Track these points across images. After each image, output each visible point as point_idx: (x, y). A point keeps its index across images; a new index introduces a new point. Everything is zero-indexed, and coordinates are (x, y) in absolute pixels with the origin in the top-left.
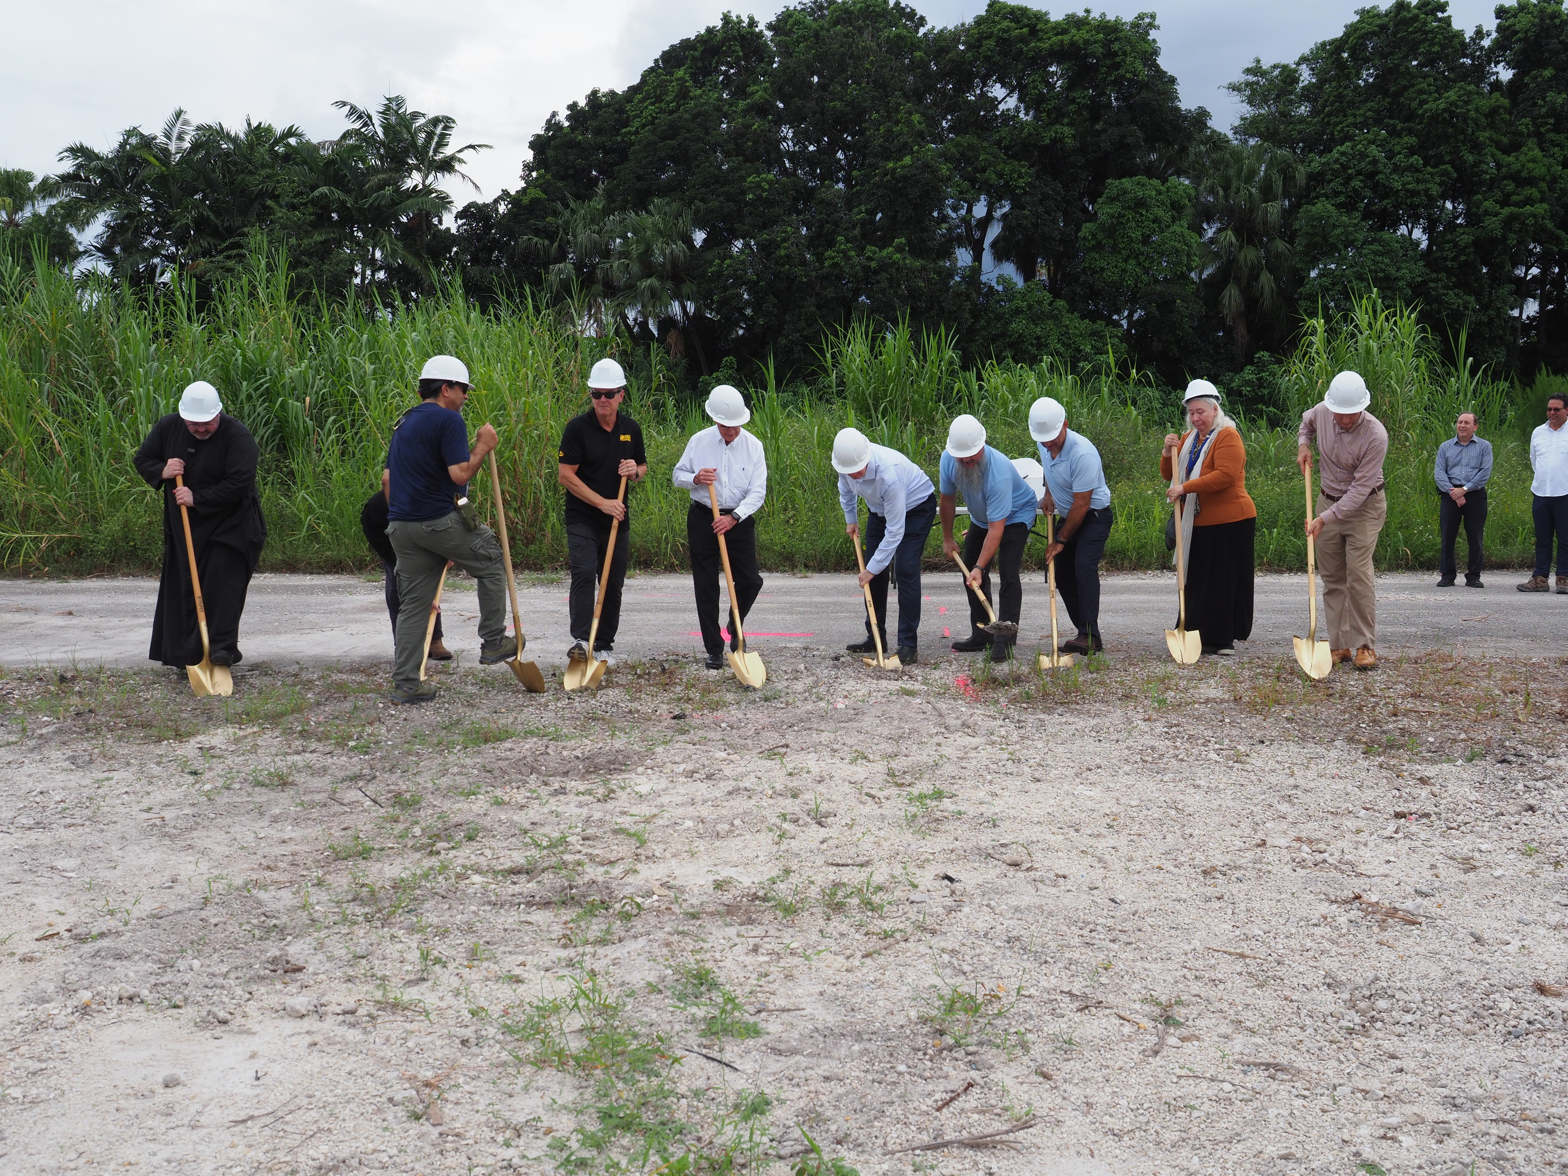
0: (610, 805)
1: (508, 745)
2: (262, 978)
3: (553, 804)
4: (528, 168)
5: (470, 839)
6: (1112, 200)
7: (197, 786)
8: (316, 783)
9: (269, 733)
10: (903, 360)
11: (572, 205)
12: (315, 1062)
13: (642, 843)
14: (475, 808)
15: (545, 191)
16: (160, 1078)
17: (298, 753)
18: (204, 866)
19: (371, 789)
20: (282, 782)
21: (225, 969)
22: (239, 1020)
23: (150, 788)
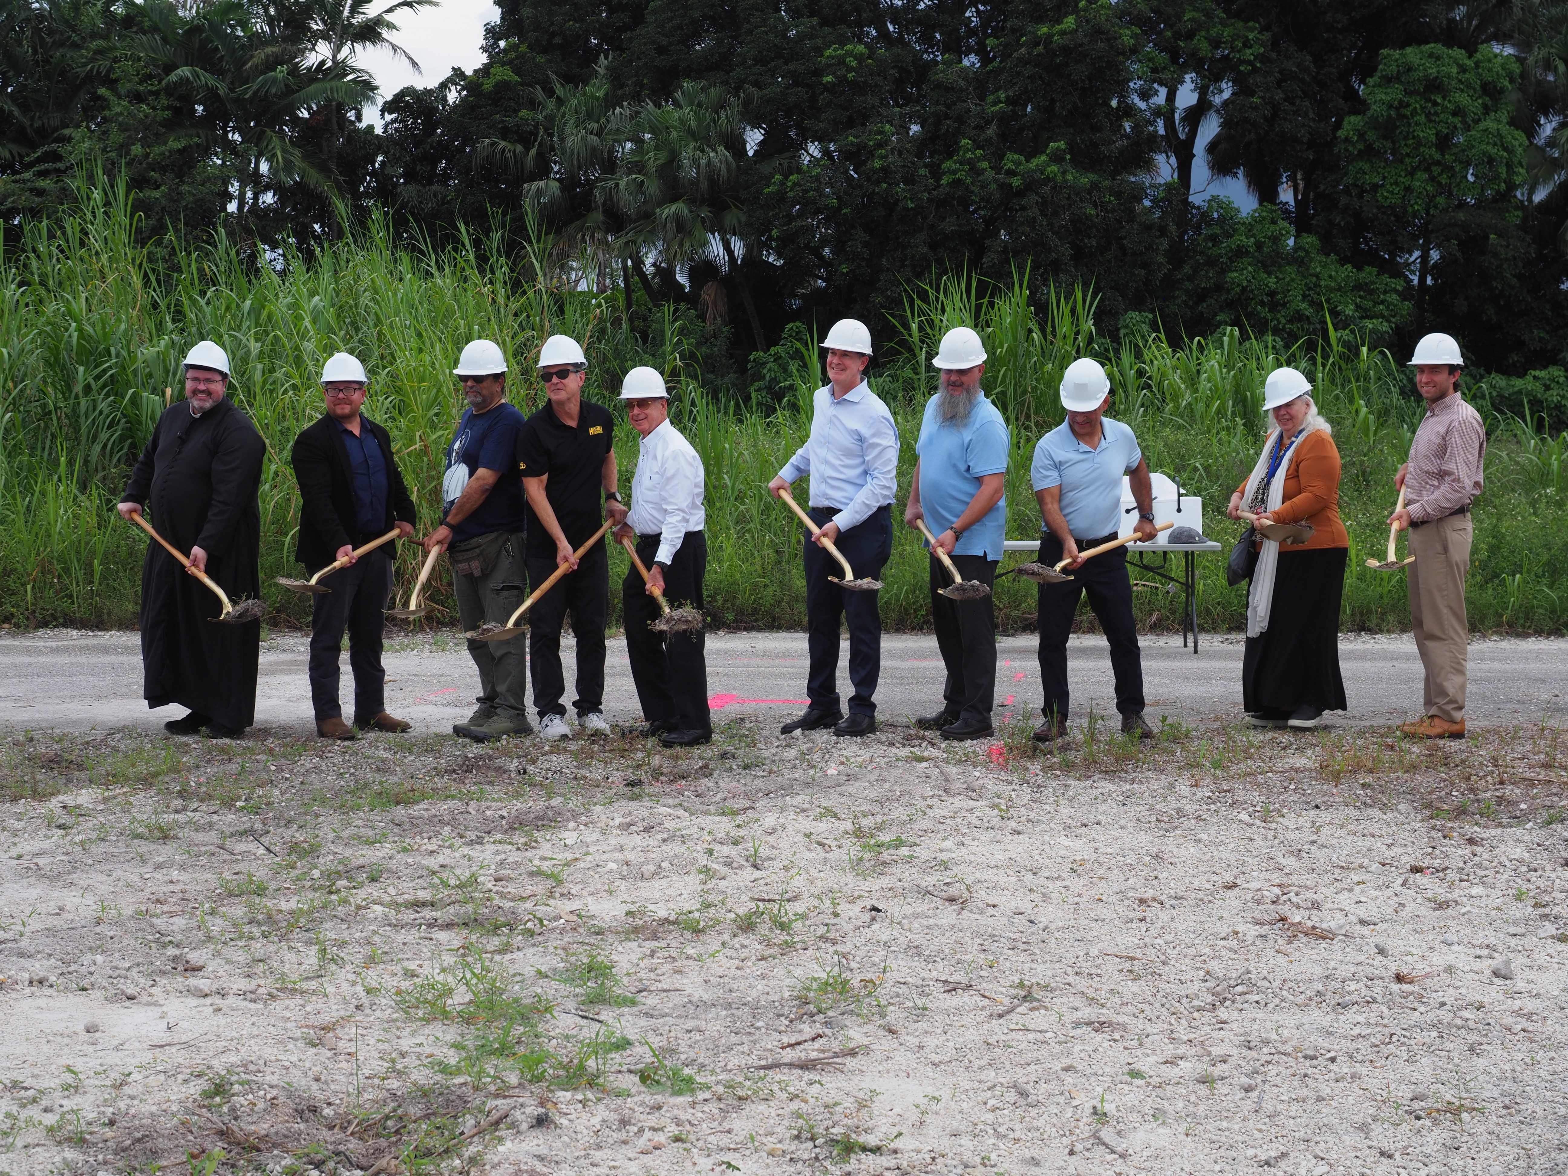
0: (528, 854)
1: (424, 805)
2: (163, 973)
3: (466, 850)
4: (492, 33)
5: (373, 880)
6: (1388, 80)
7: (68, 838)
8: (201, 837)
9: (142, 795)
10: (1022, 333)
11: (559, 91)
12: (221, 1020)
13: (560, 883)
14: (380, 854)
15: (517, 71)
16: (80, 1028)
17: (177, 812)
18: (90, 900)
19: (265, 840)
20: (164, 835)
21: (127, 965)
22: (145, 998)
23: (16, 840)
